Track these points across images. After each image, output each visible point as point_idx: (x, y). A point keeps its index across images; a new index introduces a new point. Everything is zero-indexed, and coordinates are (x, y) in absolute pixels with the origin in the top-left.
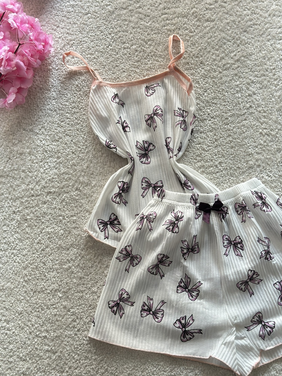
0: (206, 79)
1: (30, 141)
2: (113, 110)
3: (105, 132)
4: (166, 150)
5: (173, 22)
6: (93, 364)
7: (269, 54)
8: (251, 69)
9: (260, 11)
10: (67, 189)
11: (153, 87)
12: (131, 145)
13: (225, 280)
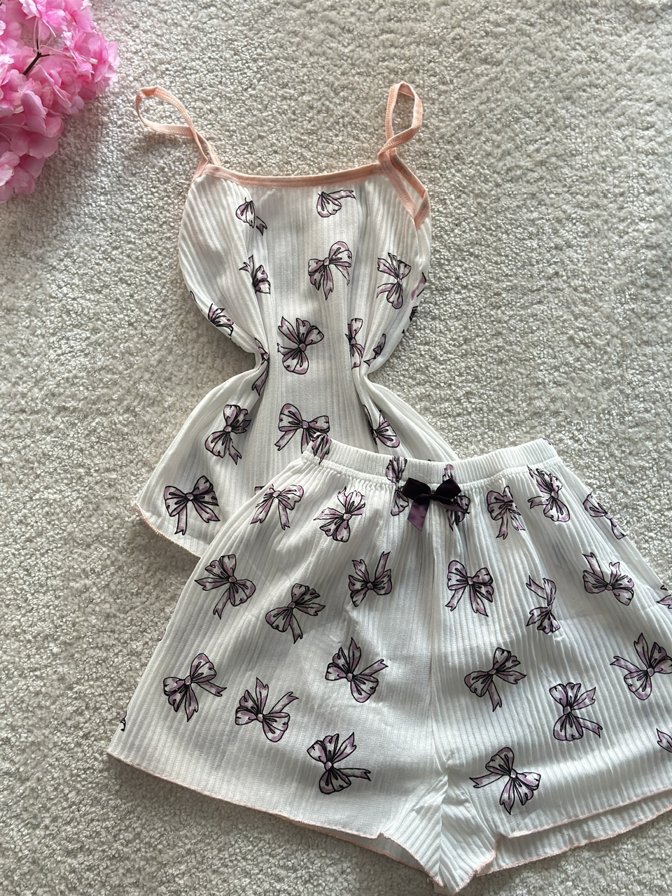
0: (464, 196)
1: (33, 284)
2: (236, 236)
3: (212, 286)
4: (346, 346)
5: (404, 54)
6: (108, 818)
7: (616, 158)
8: (570, 187)
9: (608, 55)
10: (106, 405)
11: (337, 196)
12: (268, 325)
13: (441, 667)
